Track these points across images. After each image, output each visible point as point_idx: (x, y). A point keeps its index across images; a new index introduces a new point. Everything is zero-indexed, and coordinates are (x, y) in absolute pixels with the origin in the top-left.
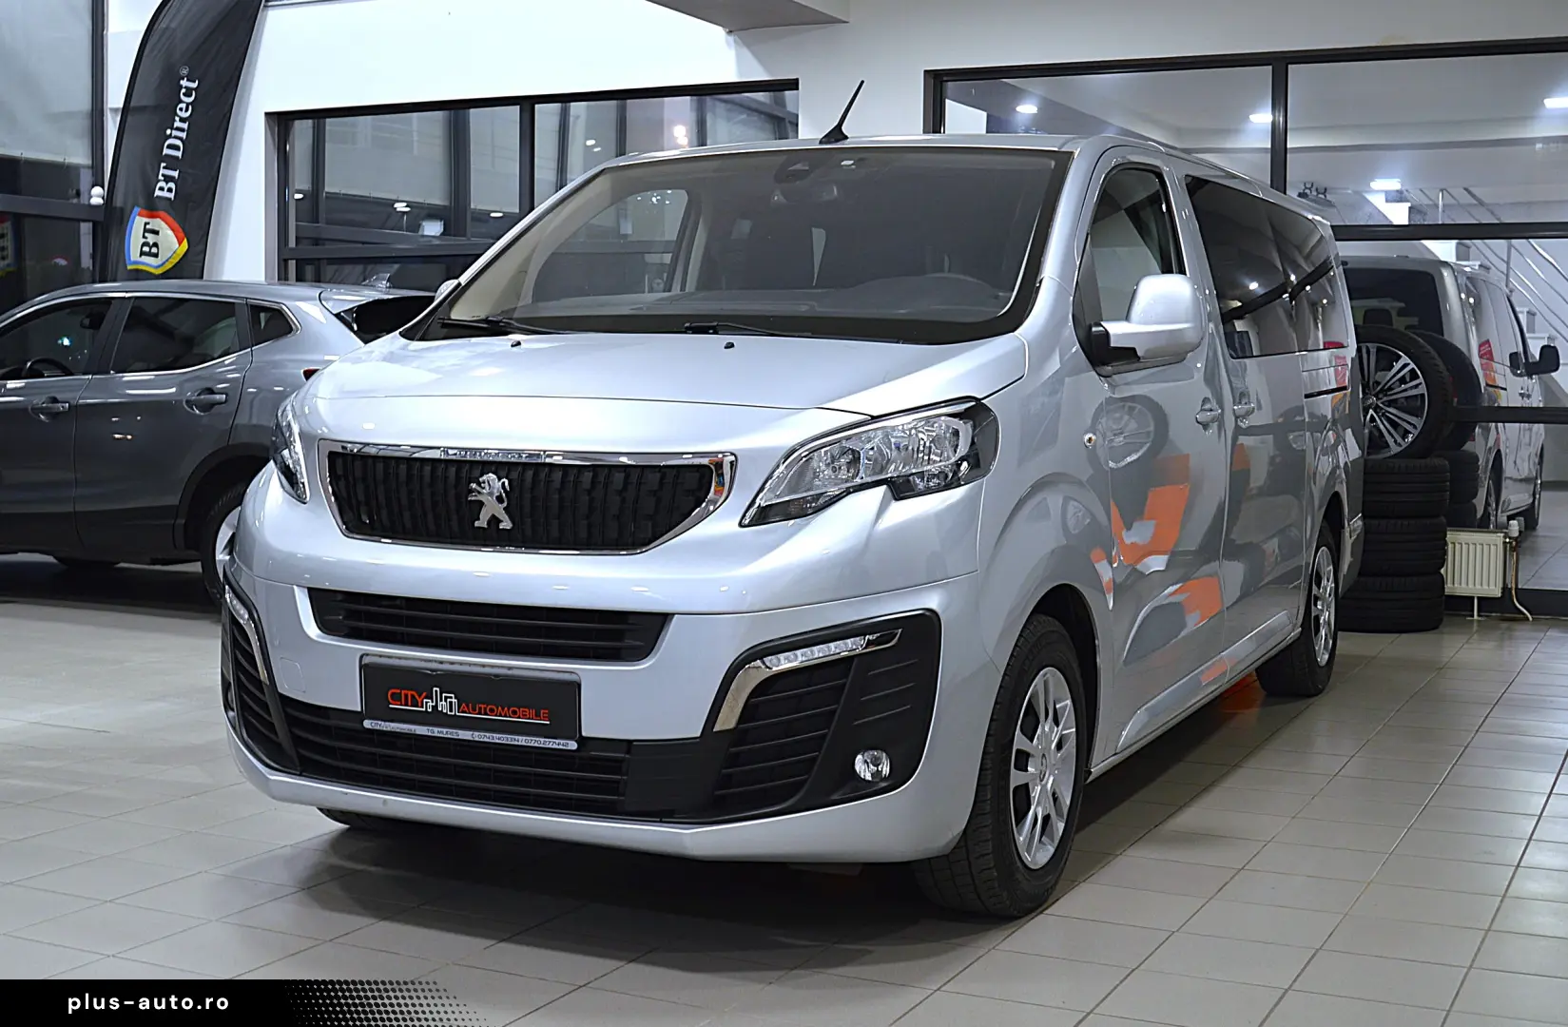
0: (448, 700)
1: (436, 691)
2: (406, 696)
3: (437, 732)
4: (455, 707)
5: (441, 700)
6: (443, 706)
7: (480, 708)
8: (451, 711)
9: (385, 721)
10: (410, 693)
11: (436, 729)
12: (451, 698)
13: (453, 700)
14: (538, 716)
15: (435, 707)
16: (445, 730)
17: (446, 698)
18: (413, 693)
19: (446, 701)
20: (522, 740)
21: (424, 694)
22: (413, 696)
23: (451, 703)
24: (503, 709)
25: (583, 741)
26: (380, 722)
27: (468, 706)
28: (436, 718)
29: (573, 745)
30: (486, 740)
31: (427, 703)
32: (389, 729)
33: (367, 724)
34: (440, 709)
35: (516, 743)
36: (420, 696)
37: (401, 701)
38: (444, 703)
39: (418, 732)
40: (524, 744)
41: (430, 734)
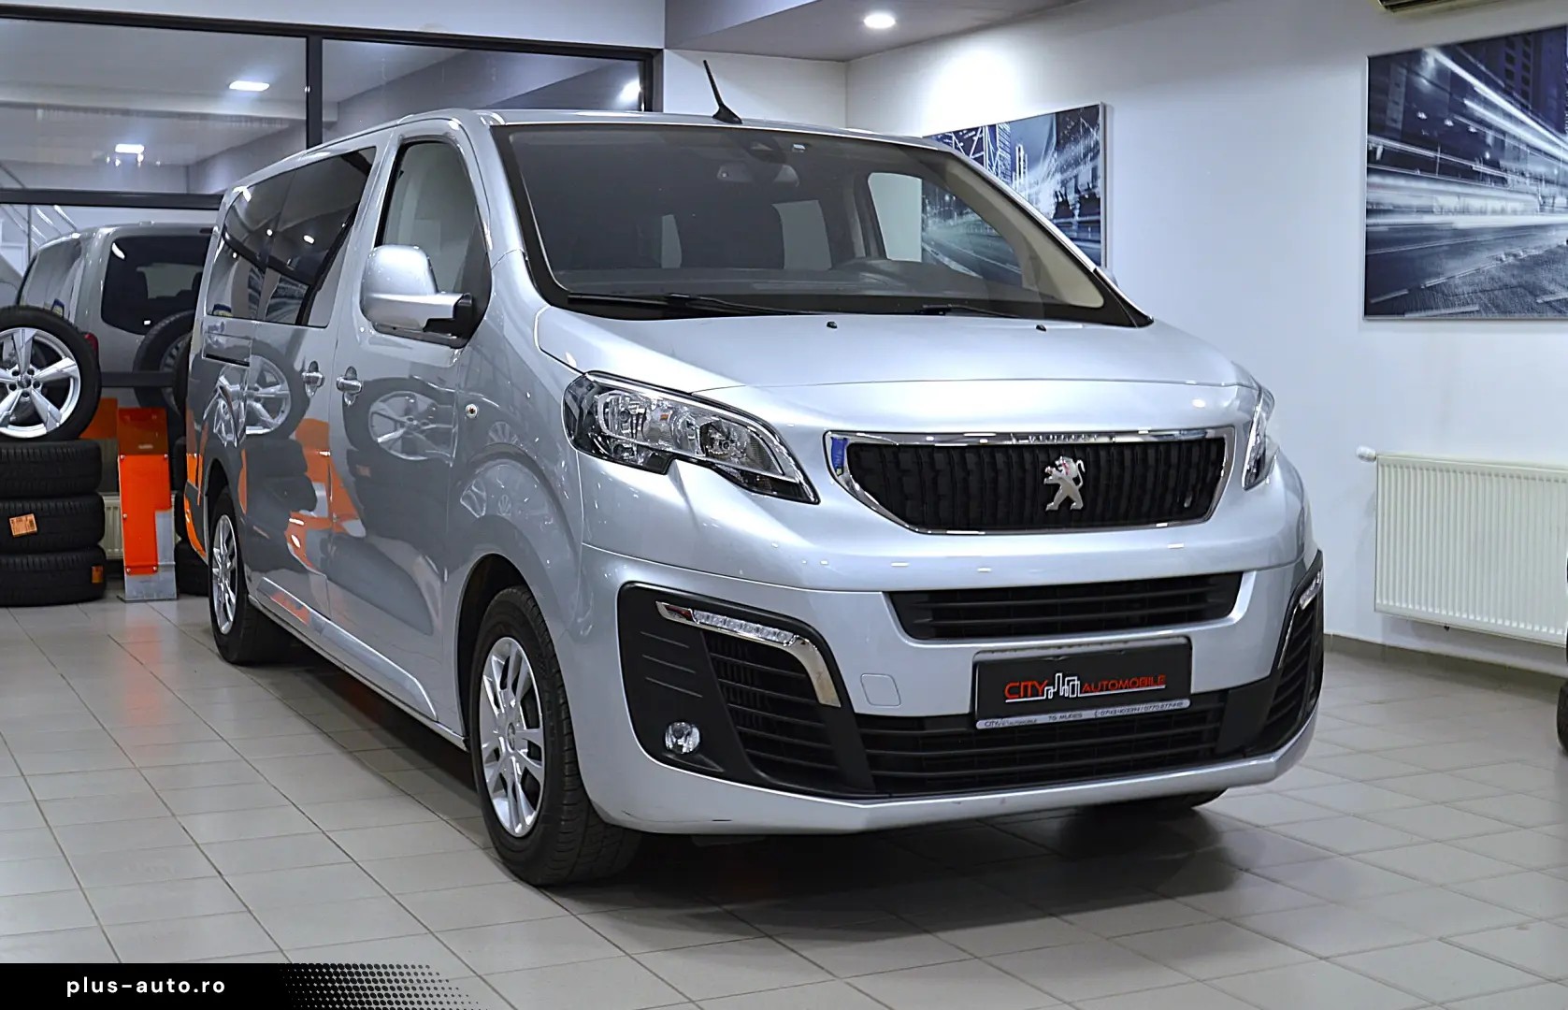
0: (1071, 683)
1: (1059, 677)
2: (1026, 687)
3: (1058, 717)
4: (1077, 689)
5: (1063, 685)
6: (1065, 691)
7: (1102, 686)
8: (1073, 693)
9: (1002, 717)
10: (1030, 684)
11: (1058, 715)
12: (1074, 680)
13: (1076, 682)
14: (1156, 683)
15: (1056, 694)
16: (1068, 714)
17: (1069, 681)
18: (1035, 682)
19: (1068, 684)
20: (1142, 708)
21: (1045, 682)
22: (1033, 686)
23: (1073, 686)
24: (1124, 682)
25: (1195, 698)
26: (996, 720)
27: (1090, 686)
28: (1060, 703)
29: (1186, 703)
30: (1108, 715)
31: (1048, 690)
32: (1007, 725)
33: (981, 725)
34: (1061, 694)
35: (1137, 712)
36: (1040, 684)
37: (1020, 692)
38: (1066, 687)
39: (1038, 722)
40: (1143, 711)
41: (1052, 721)
